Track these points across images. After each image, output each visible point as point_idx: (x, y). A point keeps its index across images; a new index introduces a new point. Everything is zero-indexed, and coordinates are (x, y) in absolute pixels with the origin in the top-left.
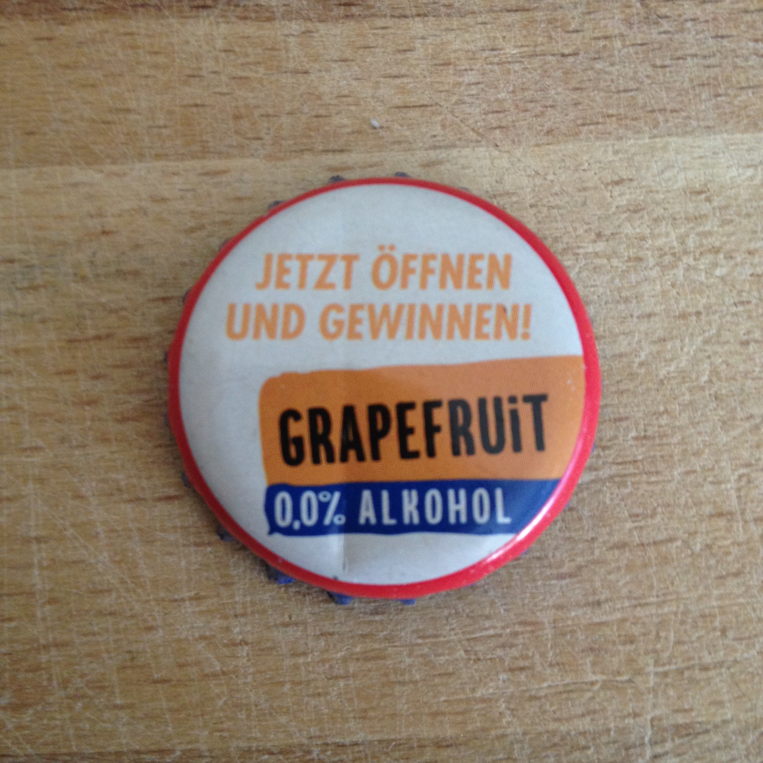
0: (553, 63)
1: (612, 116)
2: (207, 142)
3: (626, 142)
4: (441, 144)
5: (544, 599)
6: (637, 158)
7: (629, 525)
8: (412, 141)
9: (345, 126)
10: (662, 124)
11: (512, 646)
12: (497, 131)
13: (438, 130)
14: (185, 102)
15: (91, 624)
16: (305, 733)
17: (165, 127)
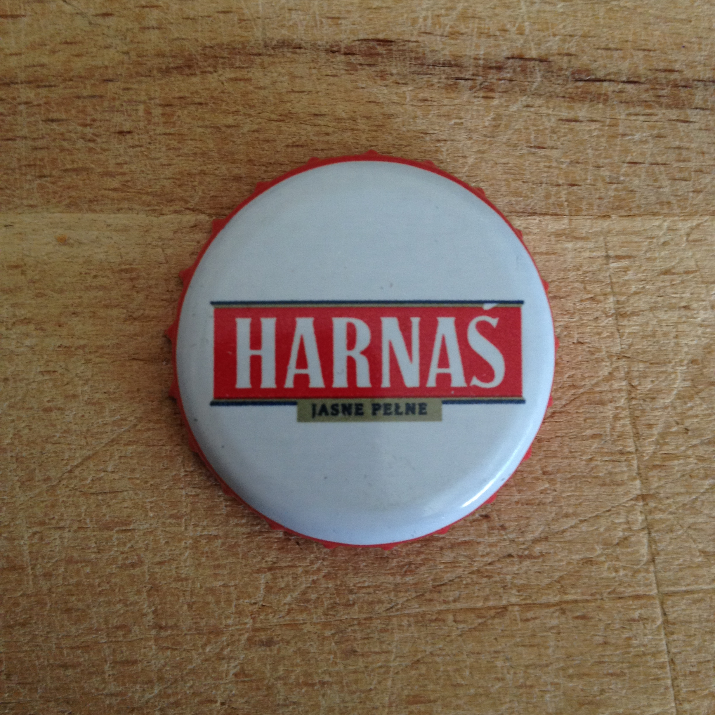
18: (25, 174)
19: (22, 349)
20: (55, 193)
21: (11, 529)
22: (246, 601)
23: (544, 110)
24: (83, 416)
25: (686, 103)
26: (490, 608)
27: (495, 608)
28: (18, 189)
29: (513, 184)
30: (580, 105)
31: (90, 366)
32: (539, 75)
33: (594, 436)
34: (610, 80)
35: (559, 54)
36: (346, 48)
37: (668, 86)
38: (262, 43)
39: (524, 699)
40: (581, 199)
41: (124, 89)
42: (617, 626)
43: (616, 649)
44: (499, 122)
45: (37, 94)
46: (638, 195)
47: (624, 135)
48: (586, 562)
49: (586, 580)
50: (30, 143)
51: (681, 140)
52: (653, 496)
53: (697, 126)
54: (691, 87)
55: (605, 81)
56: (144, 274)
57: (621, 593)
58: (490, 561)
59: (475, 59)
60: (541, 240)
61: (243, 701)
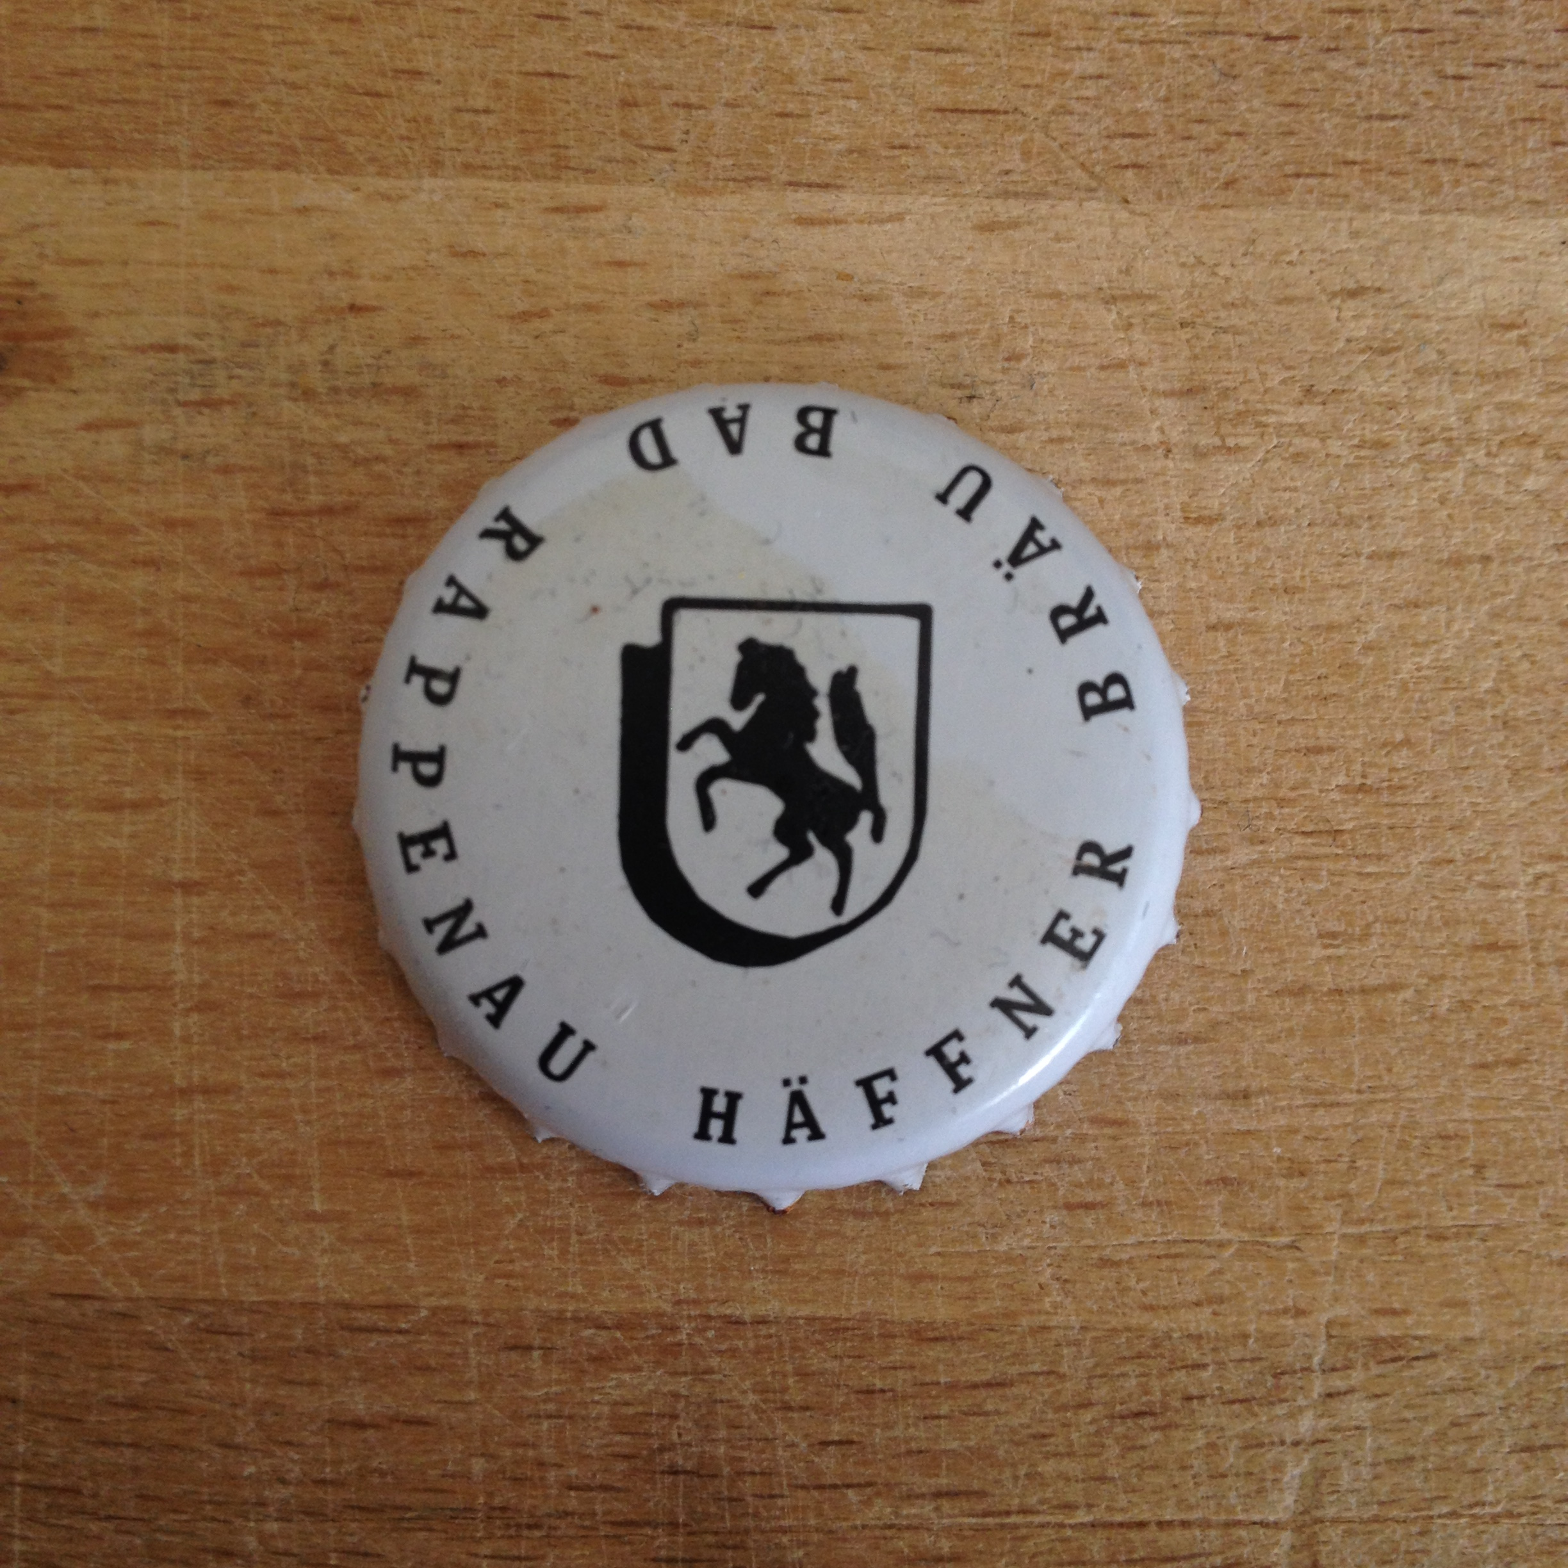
0: (1248, 50)
1: (1354, 163)
2: (566, 147)
3: (1376, 217)
4: (1020, 188)
5: (1143, 1078)
6: (1395, 249)
7: (1317, 952)
8: (962, 178)
9: (835, 138)
10: (1446, 188)
11: (1075, 1161)
12: (1130, 173)
13: (1014, 160)
14: (529, 67)
15: (276, 1056)
16: (668, 1292)
17: (487, 111)
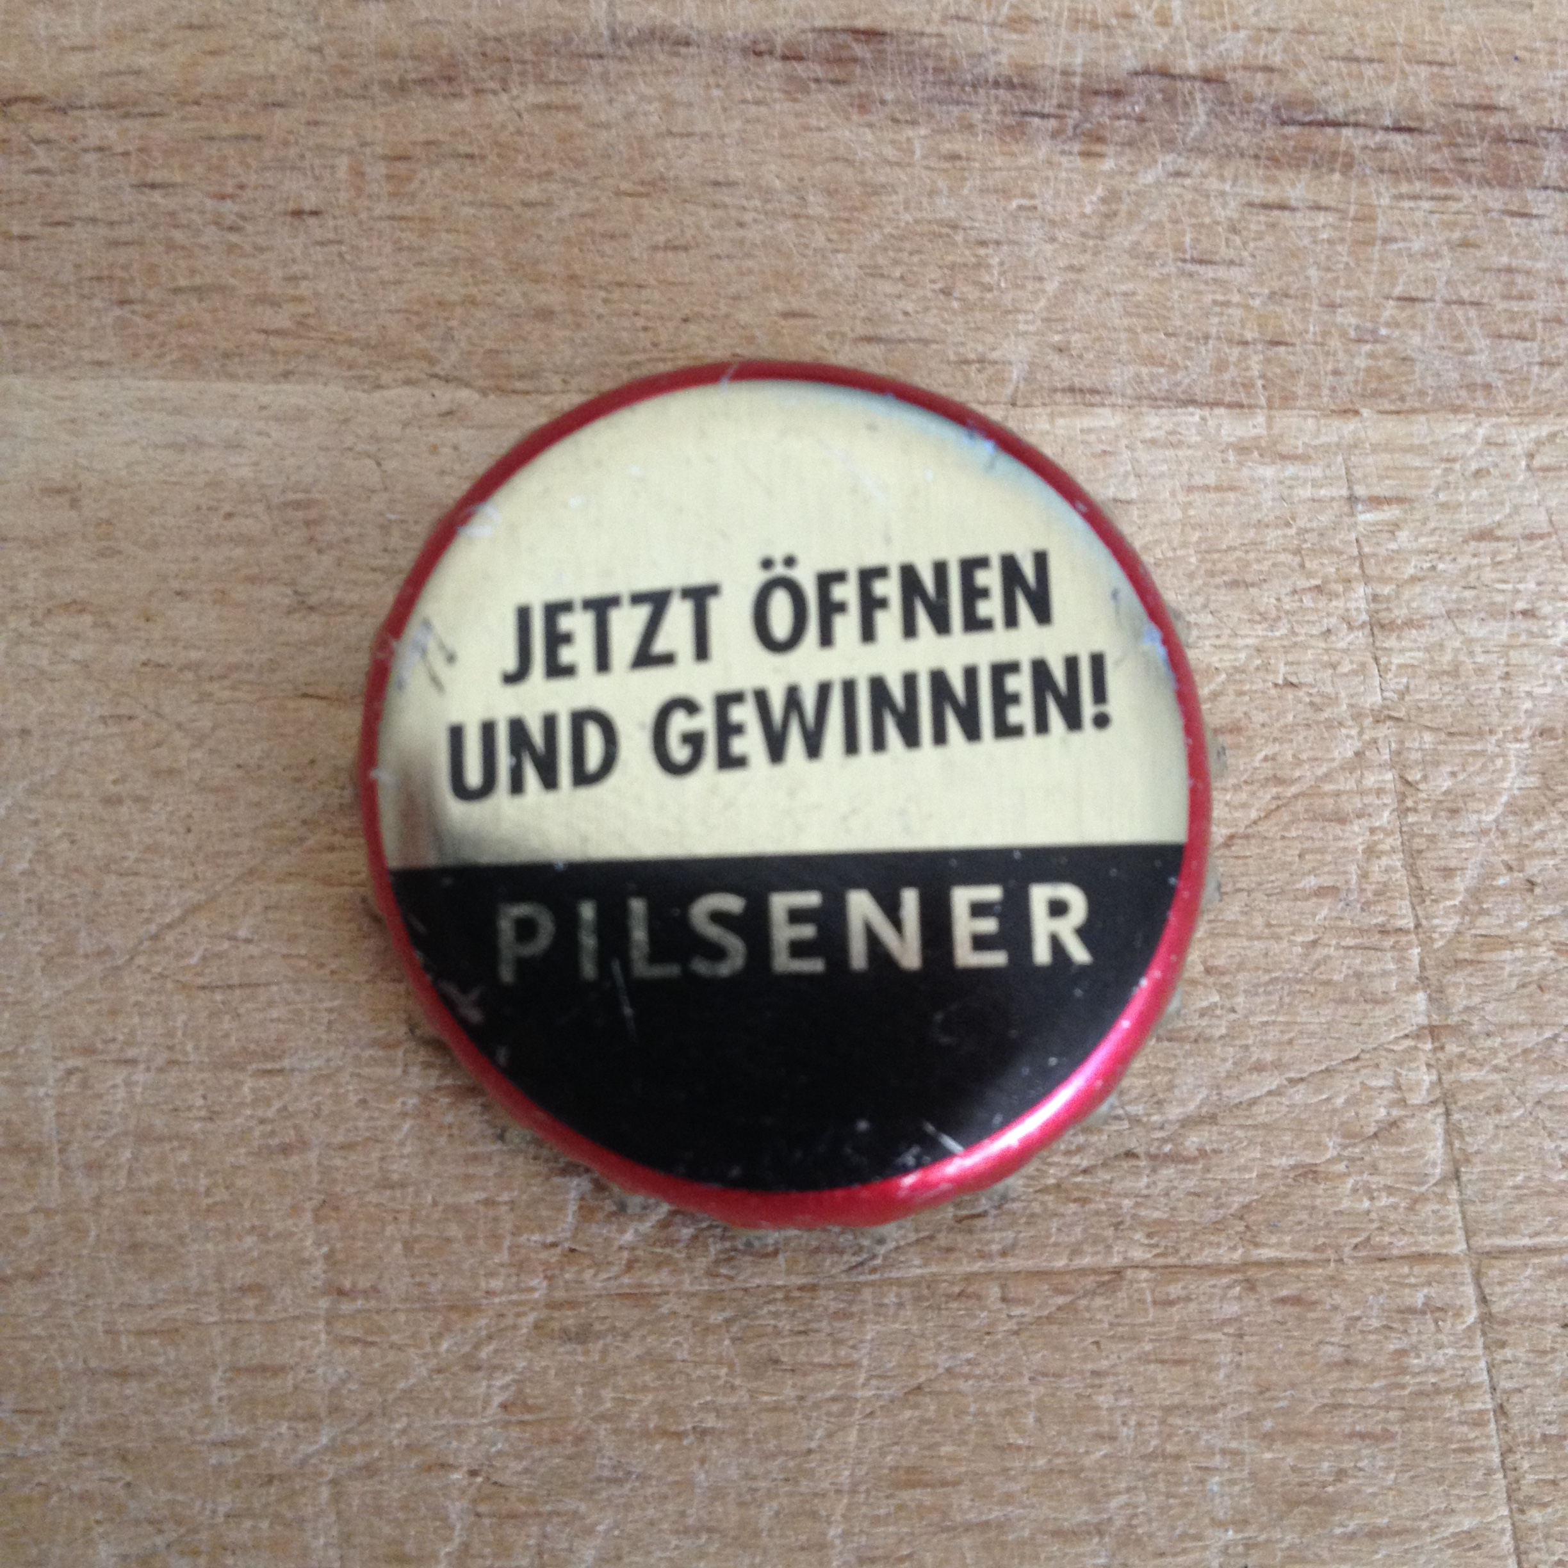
18: (90, 297)
19: (63, 667)
20: (152, 336)
21: (20, 1061)
22: (536, 1237)
23: (1213, 184)
24: (189, 816)
25: (1522, 174)
26: (1083, 1272)
27: (1095, 1271)
28: (72, 327)
29: (1144, 337)
30: (1291, 175)
31: (209, 706)
32: (1201, 110)
33: (1321, 892)
34: (1356, 125)
35: (1246, 68)
36: (785, 45)
37: (1482, 139)
38: (606, 33)
39: (1161, 1486)
40: (1293, 374)
41: (308, 123)
42: (1375, 1323)
43: (1373, 1378)
44: (1114, 207)
45: (124, 132)
46: (1419, 367)
47: (1387, 240)
48: (1305, 1175)
49: (1303, 1216)
50: (103, 231)
51: (1513, 252)
52: (1457, 1030)
53: (1547, 224)
54: (1535, 144)
55: (1346, 124)
56: (334, 512)
57: (1384, 1248)
58: (1085, 1163)
59: (1065, 73)
60: (1206, 458)
61: (520, 1466)
